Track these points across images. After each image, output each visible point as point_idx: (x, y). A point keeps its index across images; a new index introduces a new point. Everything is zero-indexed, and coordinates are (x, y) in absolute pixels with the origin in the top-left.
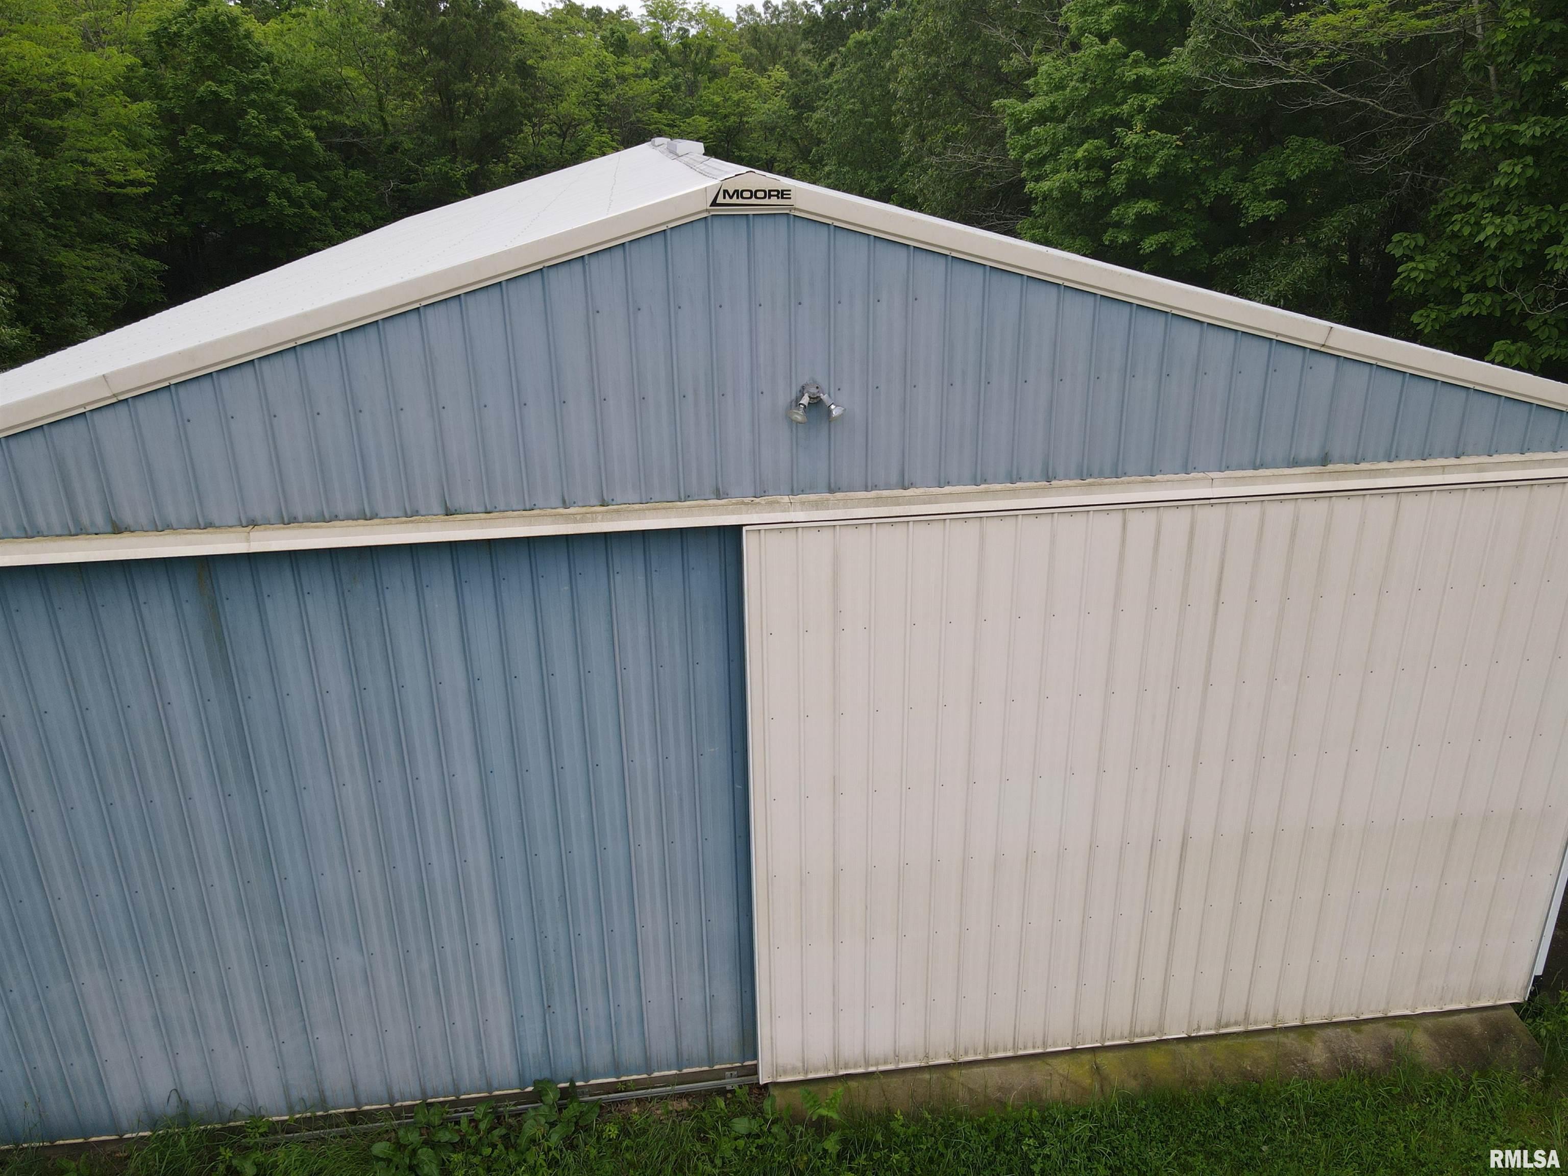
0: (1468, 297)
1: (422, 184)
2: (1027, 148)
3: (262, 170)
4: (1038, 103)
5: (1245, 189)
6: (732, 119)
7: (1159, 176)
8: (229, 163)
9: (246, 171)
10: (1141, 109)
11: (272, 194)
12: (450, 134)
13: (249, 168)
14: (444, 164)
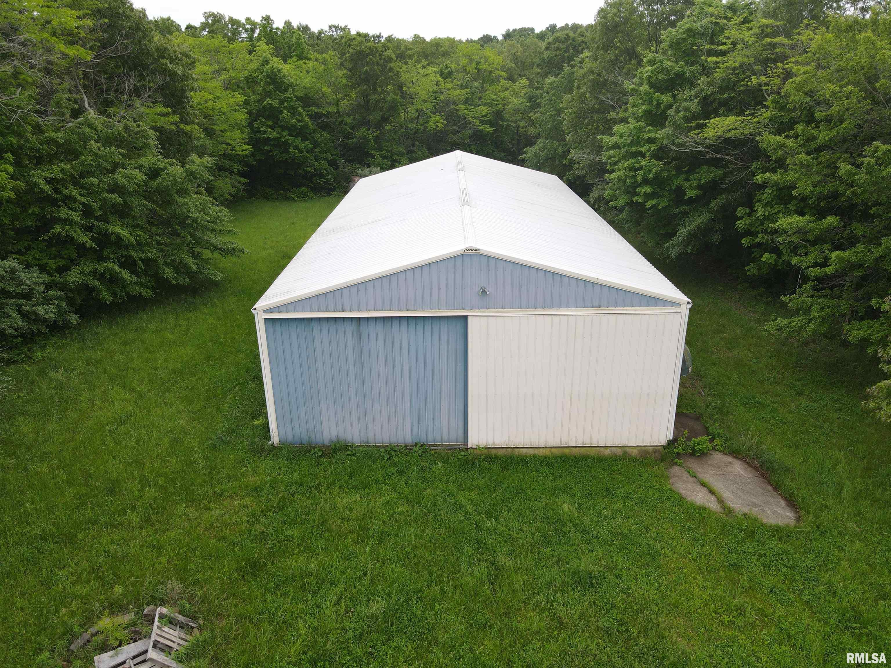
0: (760, 235)
1: (354, 140)
2: (610, 158)
3: (288, 137)
4: (615, 139)
5: (687, 184)
6: (500, 106)
7: (653, 178)
8: (275, 135)
9: (281, 138)
10: (649, 150)
11: (291, 147)
12: (367, 118)
13: (282, 136)
14: (364, 132)
